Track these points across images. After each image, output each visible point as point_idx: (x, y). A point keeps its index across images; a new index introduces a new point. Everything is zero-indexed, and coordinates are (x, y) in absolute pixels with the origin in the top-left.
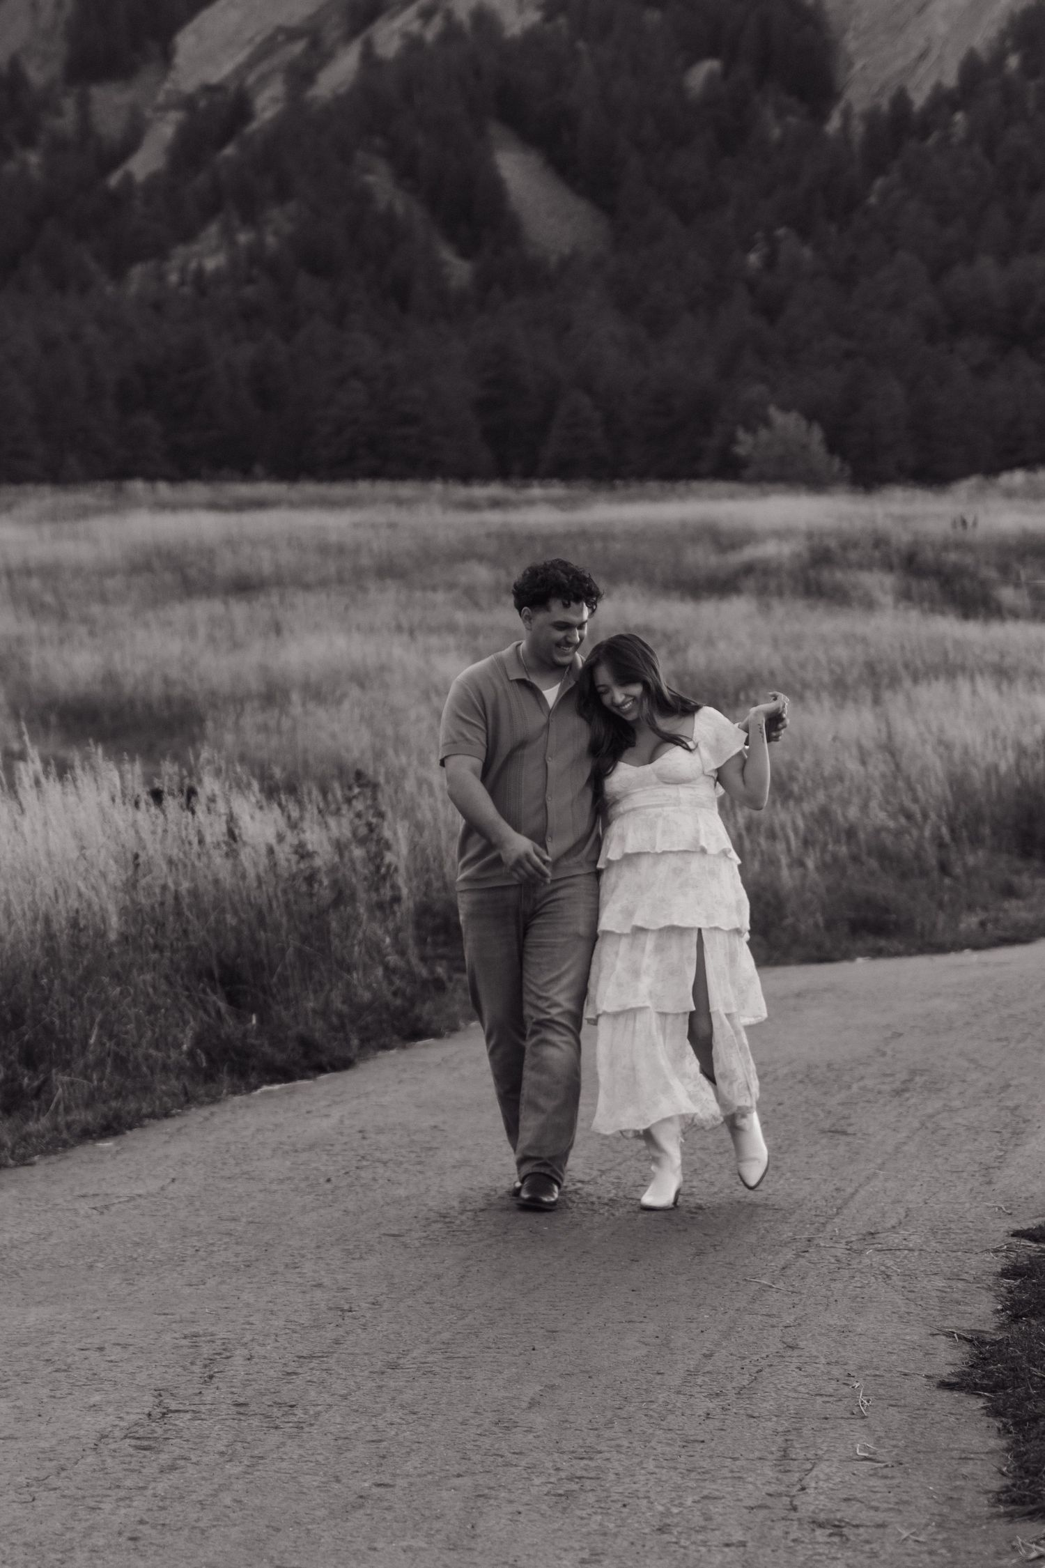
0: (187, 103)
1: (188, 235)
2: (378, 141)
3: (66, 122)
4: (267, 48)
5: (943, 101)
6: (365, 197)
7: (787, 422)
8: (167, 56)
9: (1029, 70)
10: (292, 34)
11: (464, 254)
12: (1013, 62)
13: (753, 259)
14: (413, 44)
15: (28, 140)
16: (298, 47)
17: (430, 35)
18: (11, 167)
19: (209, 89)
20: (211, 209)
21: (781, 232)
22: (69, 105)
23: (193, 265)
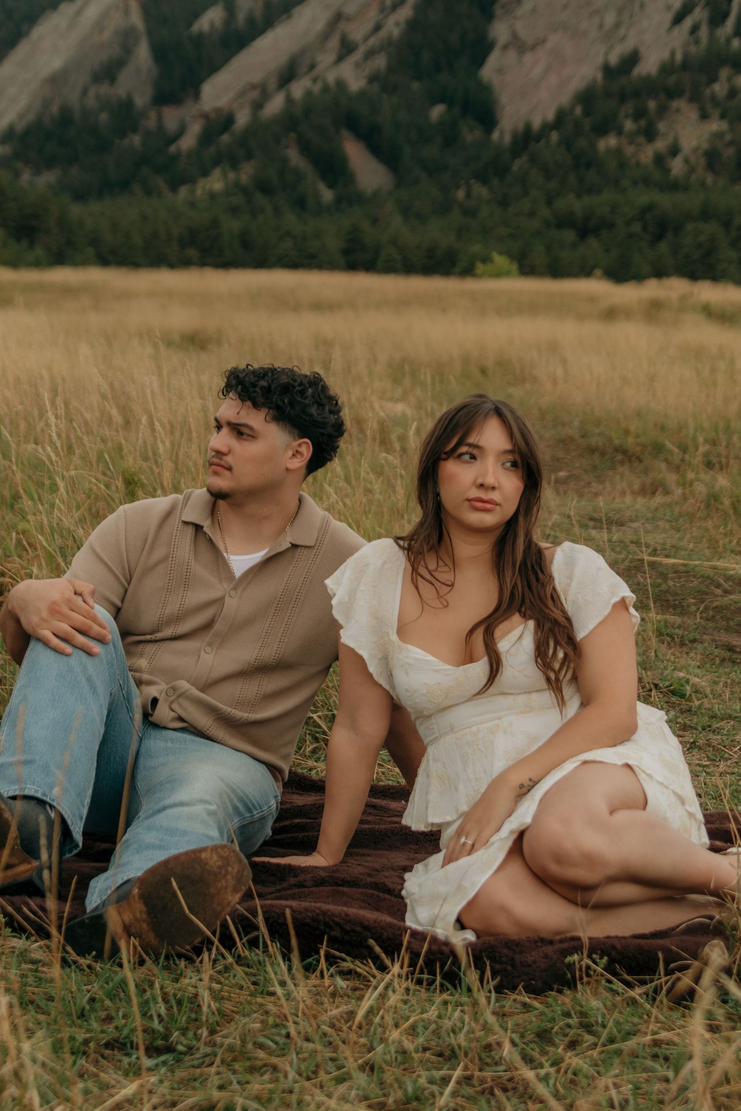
0: (205, 116)
1: (205, 173)
2: (293, 135)
3: (151, 123)
4: (242, 93)
5: (547, 128)
6: (285, 160)
7: (500, 260)
8: (197, 95)
9: (587, 113)
10: (254, 87)
11: (331, 186)
12: (578, 110)
13: (461, 194)
14: (308, 94)
15: (134, 130)
16: (255, 94)
17: (317, 88)
18: (126, 142)
19: (217, 110)
20: (217, 162)
21: (473, 181)
22: (153, 115)
23: (208, 186)
